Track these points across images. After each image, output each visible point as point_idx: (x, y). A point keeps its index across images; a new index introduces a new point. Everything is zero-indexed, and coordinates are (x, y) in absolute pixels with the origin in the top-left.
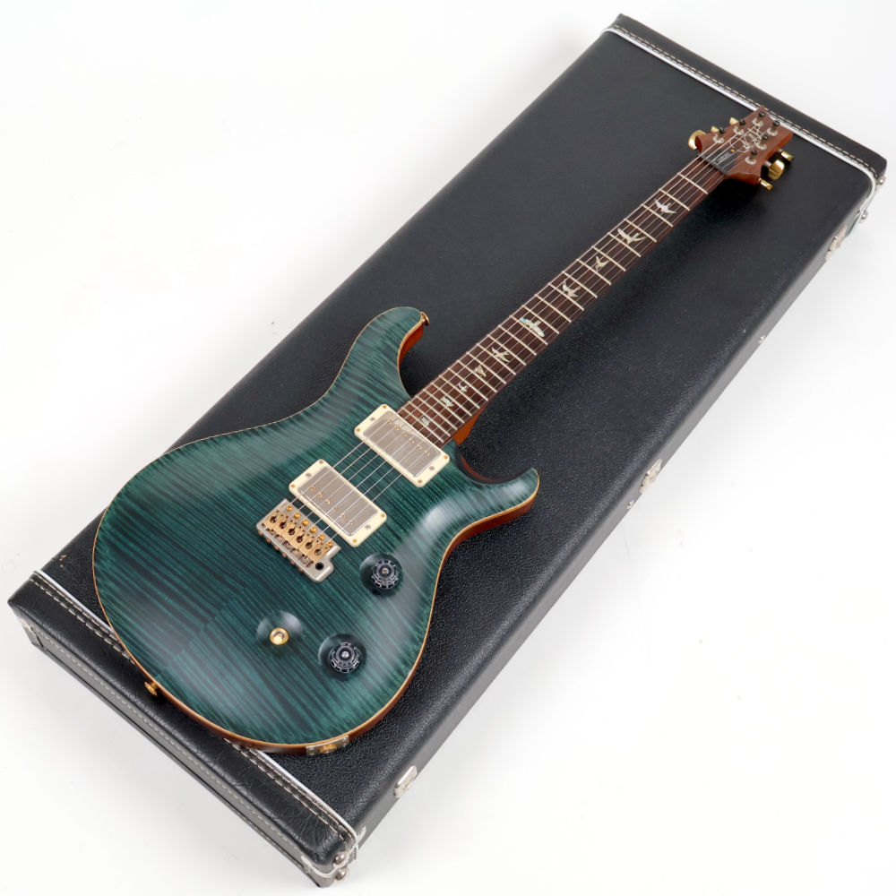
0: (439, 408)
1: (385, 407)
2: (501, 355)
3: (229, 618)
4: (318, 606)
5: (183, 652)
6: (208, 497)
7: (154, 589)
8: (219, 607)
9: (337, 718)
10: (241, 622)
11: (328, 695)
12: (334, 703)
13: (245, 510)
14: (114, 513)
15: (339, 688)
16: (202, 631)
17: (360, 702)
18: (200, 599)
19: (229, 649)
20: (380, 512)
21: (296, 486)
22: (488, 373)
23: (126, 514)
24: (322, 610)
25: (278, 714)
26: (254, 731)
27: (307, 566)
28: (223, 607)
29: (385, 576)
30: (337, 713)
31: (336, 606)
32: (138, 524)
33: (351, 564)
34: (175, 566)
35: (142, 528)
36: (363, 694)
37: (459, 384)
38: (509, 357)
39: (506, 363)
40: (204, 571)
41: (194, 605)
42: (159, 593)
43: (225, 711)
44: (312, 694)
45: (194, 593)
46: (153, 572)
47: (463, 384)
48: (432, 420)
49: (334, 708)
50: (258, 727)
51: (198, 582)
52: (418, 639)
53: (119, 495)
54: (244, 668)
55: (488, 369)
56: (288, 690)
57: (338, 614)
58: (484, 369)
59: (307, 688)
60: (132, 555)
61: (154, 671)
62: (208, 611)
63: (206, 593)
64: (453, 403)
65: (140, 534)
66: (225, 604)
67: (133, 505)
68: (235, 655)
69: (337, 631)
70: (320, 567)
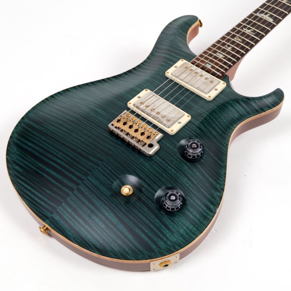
0: (216, 58)
1: (182, 61)
2: (249, 31)
3: (93, 181)
4: (151, 170)
5: (63, 204)
6: (77, 114)
7: (44, 167)
8: (86, 175)
9: (170, 241)
10: (101, 183)
11: (163, 226)
12: (168, 231)
13: (100, 118)
14: (20, 128)
15: (170, 221)
16: (76, 190)
17: (185, 230)
18: (73, 171)
19: (94, 200)
20: (186, 114)
21: (132, 103)
22: (243, 40)
23: (27, 128)
24: (154, 172)
25: (129, 240)
26: (113, 253)
27: (143, 146)
28: (88, 175)
29: (194, 149)
30: (170, 238)
31: (164, 169)
32: (34, 133)
33: (171, 144)
34: (57, 153)
35: (37, 134)
36: (187, 225)
37: (227, 46)
38: (254, 31)
39: (253, 34)
40: (75, 154)
41: (70, 175)
42: (48, 170)
43: (93, 240)
44: (152, 226)
45: (70, 168)
46: (43, 158)
47: (229, 46)
48: (212, 64)
49: (168, 235)
50: (116, 250)
51: (72, 161)
52: (220, 189)
53: (23, 118)
54: (104, 211)
55: (243, 38)
56: (135, 223)
57: (166, 174)
58: (240, 38)
59: (147, 222)
60: (30, 149)
61: (44, 218)
62: (79, 178)
63: (78, 168)
64: (224, 55)
65: (36, 138)
66: (90, 173)
67: (31, 123)
68: (98, 203)
69: (165, 185)
70: (151, 146)
